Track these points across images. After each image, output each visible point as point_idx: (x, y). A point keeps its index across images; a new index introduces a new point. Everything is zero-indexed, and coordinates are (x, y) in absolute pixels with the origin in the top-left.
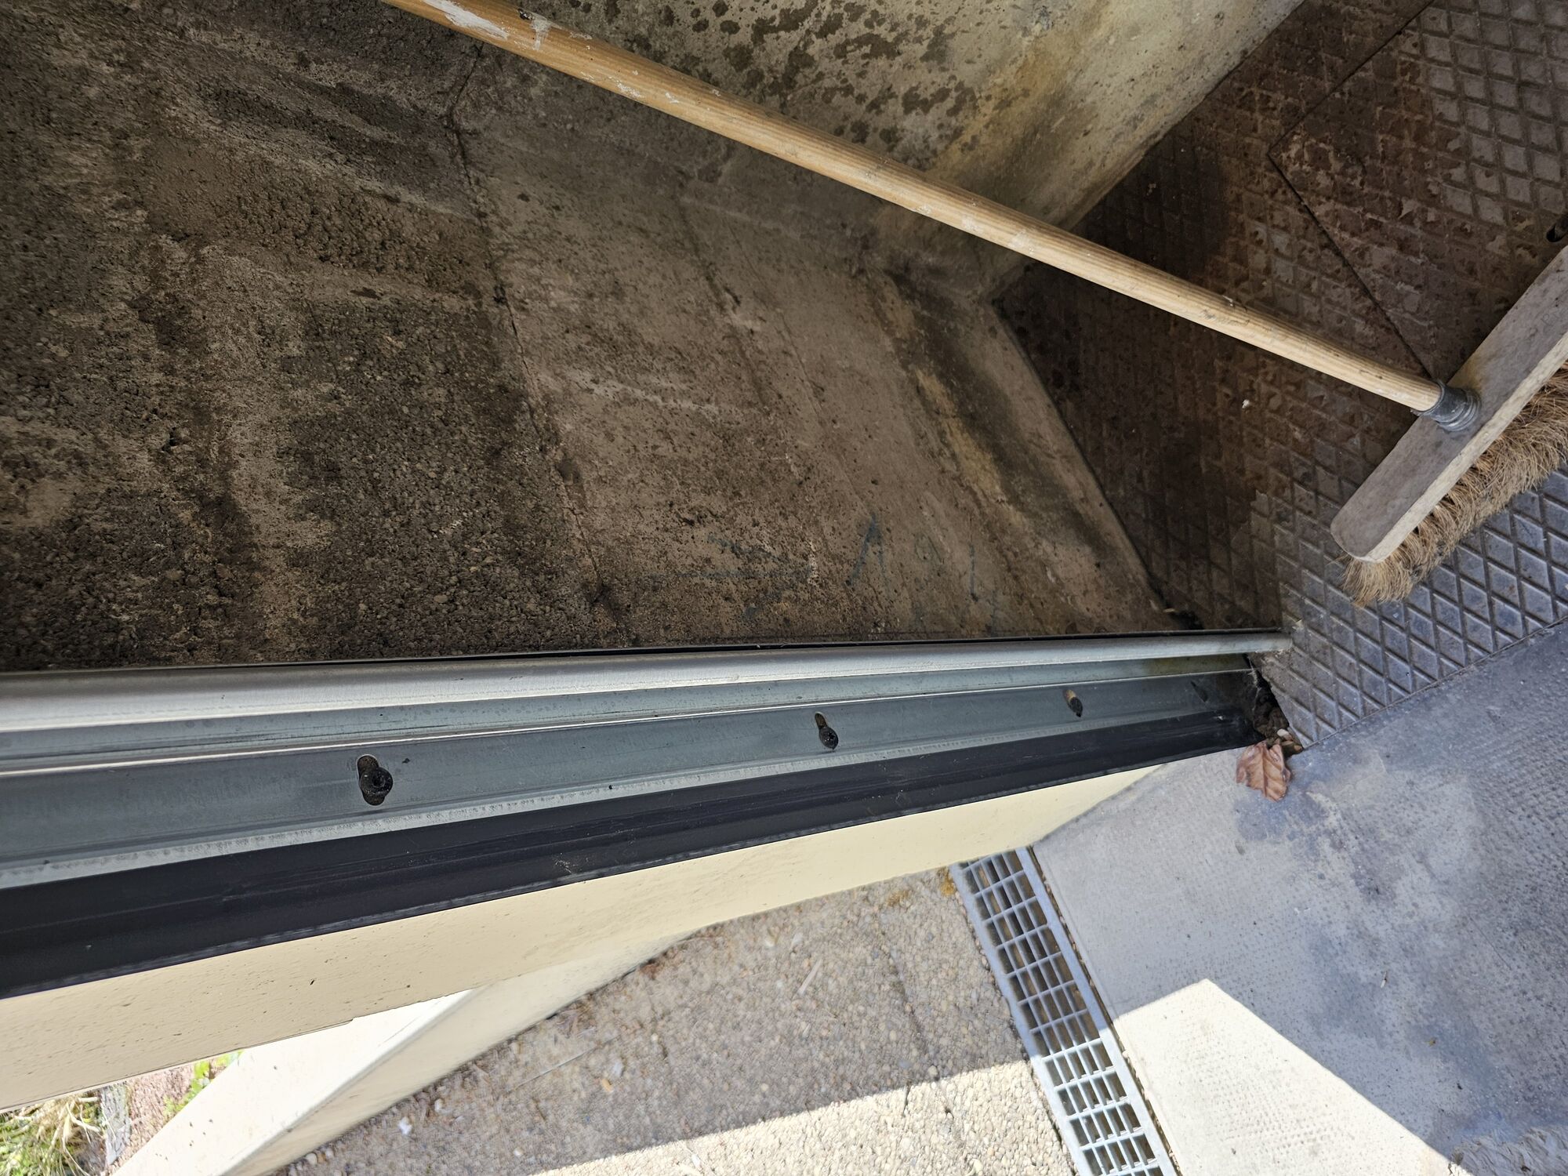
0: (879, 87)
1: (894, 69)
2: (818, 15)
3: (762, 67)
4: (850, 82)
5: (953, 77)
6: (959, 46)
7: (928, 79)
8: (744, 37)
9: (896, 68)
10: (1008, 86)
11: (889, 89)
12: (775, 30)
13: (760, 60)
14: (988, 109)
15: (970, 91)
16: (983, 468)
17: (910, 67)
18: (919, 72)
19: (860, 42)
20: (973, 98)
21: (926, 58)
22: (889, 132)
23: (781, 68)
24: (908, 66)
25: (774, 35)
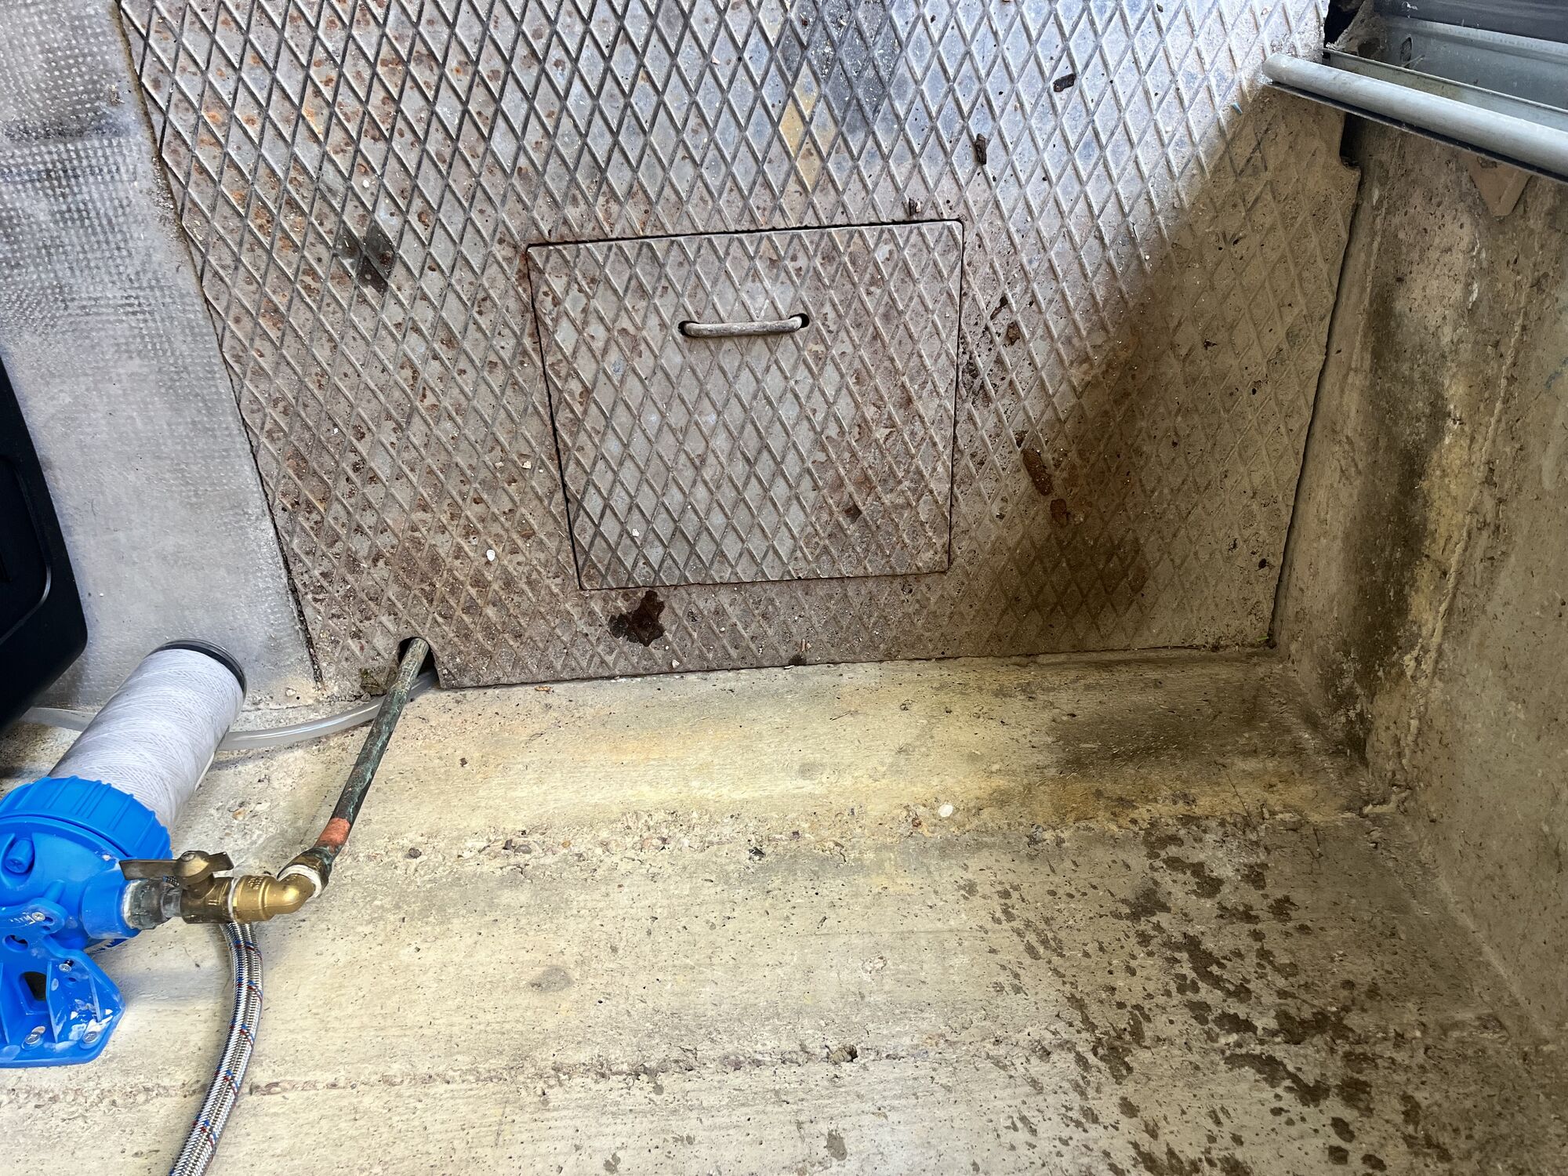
0: (1229, 928)
1: (1202, 928)
2: (1239, 1045)
3: (1339, 1064)
4: (1256, 961)
5: (1152, 867)
6: (1126, 887)
7: (1177, 888)
8: (1334, 1106)
9: (1200, 928)
10: (1108, 815)
11: (1221, 916)
12: (1294, 1078)
13: (1335, 1071)
14: (1142, 813)
15: (1146, 842)
16: (1444, 474)
17: (1186, 915)
18: (1180, 903)
19: (1216, 982)
20: (1148, 833)
21: (1165, 909)
22: (1254, 882)
23: (1317, 1040)
24: (1187, 918)
25: (1300, 1074)
